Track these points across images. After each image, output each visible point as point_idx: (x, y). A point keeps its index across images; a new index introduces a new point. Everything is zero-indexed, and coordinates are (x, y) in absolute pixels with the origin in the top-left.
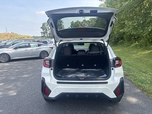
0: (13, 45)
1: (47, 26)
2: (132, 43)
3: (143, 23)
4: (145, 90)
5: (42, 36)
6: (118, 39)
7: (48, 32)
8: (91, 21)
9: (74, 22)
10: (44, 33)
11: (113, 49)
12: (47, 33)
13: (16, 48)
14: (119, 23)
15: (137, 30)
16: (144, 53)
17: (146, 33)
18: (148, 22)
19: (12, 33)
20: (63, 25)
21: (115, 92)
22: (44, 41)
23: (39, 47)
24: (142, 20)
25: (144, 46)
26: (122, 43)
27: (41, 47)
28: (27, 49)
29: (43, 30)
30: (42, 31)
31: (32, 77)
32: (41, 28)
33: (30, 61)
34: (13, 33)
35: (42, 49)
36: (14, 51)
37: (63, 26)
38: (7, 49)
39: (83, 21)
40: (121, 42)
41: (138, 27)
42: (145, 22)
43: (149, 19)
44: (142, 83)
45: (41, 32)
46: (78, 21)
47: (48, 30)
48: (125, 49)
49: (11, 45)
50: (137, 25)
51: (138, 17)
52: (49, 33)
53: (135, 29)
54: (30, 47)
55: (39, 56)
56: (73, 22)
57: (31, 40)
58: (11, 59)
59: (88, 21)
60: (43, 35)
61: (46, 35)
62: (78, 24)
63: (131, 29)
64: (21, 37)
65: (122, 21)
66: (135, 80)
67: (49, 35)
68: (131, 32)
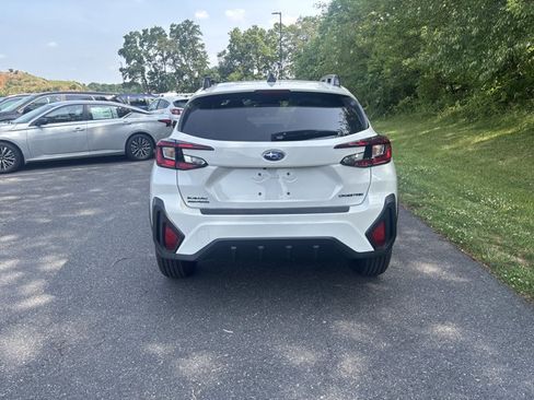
0: (25, 112)
1: (142, 45)
2: (442, 107)
3: (480, 37)
4: (465, 243)
5: (125, 85)
6: (395, 92)
7: (147, 69)
8: (304, 27)
9: (243, 29)
10: (132, 72)
11: (379, 128)
12: (143, 71)
13: (40, 123)
14: (400, 35)
15: (459, 58)
16: (476, 141)
17: (486, 70)
18: (497, 32)
19: (11, 71)
20: (200, 42)
21: (370, 235)
22: (134, 99)
23: (122, 120)
24: (476, 23)
25: (481, 115)
26: (410, 108)
27: (129, 120)
28: (82, 127)
29: (128, 61)
30: (125, 66)
31: (107, 215)
32: (121, 52)
33: (95, 169)
34: (16, 73)
35: (132, 126)
36: (34, 131)
37: (202, 46)
38: (10, 127)
39: (272, 27)
40: (405, 105)
41: (464, 48)
42: (488, 31)
43: (501, 23)
44: (459, 224)
45: (121, 70)
46: (255, 27)
47: (145, 59)
48: (419, 126)
49: (21, 111)
50: (458, 42)
51: (465, 15)
52: (150, 73)
53: (453, 55)
54: (92, 119)
55: (122, 150)
56: (236, 30)
57: (92, 96)
58: (26, 160)
59: (292, 28)
60: (128, 80)
61: (140, 81)
62: (255, 40)
63: (441, 58)
64: (44, 87)
65: (410, 27)
66: (438, 218)
67: (151, 79)
68: (441, 66)
